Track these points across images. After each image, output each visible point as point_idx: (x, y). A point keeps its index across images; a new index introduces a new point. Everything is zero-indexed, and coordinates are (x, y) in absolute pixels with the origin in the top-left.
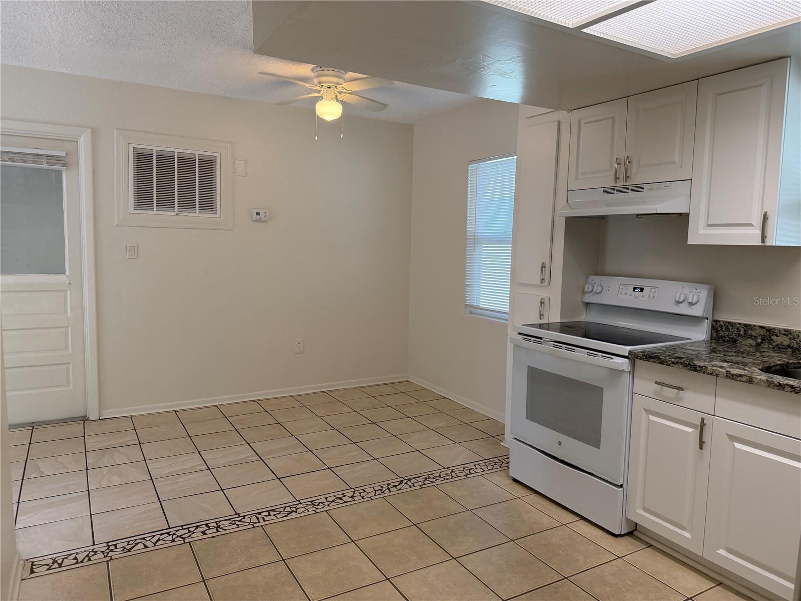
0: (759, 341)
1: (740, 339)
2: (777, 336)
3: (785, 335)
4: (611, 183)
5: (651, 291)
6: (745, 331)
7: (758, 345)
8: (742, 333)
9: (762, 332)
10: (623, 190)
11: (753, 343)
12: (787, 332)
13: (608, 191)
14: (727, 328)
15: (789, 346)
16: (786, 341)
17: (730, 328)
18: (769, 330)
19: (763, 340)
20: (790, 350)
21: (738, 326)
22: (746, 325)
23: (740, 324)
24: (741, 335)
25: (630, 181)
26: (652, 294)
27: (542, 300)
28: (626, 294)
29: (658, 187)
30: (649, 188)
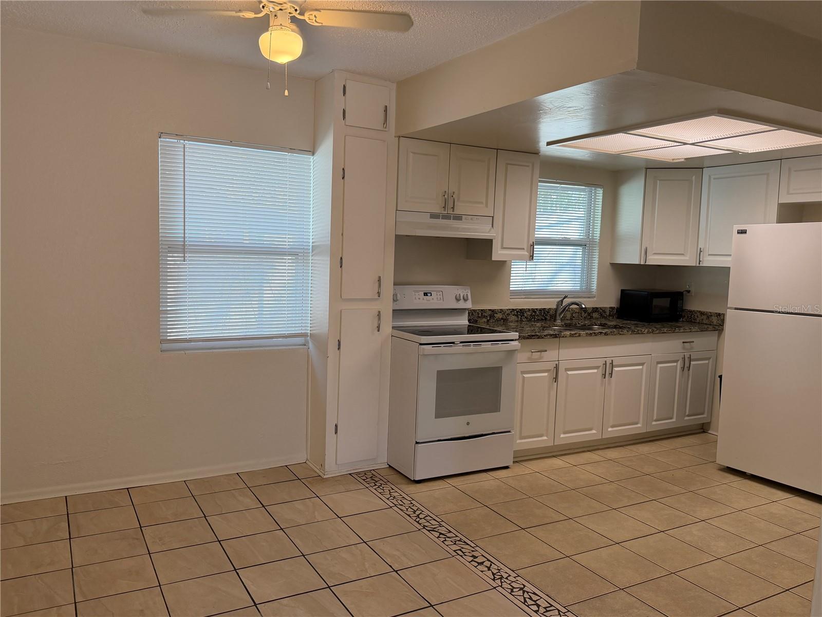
0: (489, 318)
1: (479, 320)
2: (497, 314)
4: (437, 210)
5: (437, 295)
6: (482, 314)
7: (488, 321)
8: (480, 315)
9: (490, 313)
10: (447, 217)
11: (486, 320)
13: (434, 216)
14: (472, 314)
15: (502, 319)
16: (499, 316)
17: (474, 313)
18: (493, 311)
20: (502, 321)
21: (478, 311)
22: (482, 310)
23: (479, 310)
24: (479, 317)
25: (453, 211)
26: (439, 297)
27: (379, 312)
28: (419, 299)
29: (472, 219)
30: (466, 219)
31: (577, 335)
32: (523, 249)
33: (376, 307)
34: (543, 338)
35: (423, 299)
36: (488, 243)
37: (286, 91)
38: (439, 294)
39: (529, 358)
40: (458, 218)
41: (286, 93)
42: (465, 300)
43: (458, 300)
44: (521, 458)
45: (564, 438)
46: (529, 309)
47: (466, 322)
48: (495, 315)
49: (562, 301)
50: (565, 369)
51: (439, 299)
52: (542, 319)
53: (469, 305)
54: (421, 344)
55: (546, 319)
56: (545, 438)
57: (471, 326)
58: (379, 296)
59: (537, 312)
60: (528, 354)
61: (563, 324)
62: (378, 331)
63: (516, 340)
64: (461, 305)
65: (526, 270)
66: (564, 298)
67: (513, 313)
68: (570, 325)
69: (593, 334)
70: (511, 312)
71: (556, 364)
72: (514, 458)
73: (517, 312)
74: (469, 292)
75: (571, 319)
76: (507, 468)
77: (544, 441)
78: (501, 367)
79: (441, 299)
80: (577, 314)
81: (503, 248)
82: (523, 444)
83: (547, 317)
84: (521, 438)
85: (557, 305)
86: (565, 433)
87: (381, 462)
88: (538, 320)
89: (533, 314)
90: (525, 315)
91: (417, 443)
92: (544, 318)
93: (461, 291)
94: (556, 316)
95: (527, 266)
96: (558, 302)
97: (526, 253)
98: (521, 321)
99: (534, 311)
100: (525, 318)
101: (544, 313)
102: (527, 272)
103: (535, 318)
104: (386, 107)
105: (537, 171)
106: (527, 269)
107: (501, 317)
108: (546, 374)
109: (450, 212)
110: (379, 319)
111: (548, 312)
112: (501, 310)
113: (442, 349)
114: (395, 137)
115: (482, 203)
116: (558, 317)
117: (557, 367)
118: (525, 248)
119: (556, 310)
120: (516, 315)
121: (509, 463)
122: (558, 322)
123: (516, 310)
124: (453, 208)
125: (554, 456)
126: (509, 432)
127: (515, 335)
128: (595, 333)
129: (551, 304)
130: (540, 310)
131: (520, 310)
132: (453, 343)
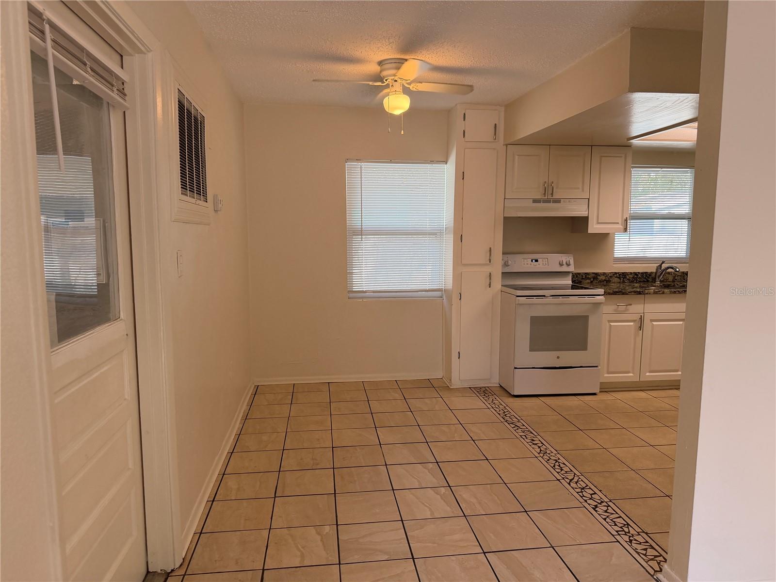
0: (592, 280)
1: (583, 281)
3: (603, 275)
4: (538, 196)
5: (543, 261)
6: (586, 276)
7: (592, 282)
8: (584, 277)
9: (593, 275)
10: (547, 201)
11: (589, 281)
12: (604, 274)
13: (535, 201)
14: (577, 276)
15: (605, 280)
16: (603, 278)
18: (596, 274)
19: (594, 279)
22: (586, 273)
23: (582, 273)
24: (583, 279)
25: (552, 196)
26: (544, 262)
27: (490, 273)
28: (527, 264)
29: (569, 201)
30: (564, 201)
31: (661, 292)
32: (618, 223)
33: (488, 269)
34: (627, 294)
35: (531, 264)
36: (585, 220)
37: (402, 131)
38: (544, 260)
39: (615, 310)
40: (558, 201)
41: (402, 133)
42: (568, 265)
43: (561, 265)
44: (607, 388)
45: (649, 376)
46: (631, 273)
47: (570, 282)
48: (598, 277)
49: (661, 266)
50: (651, 320)
51: (544, 264)
52: (644, 281)
53: (571, 269)
54: (517, 296)
55: (648, 281)
56: (632, 375)
57: (574, 285)
58: (490, 262)
59: (639, 275)
60: (615, 307)
61: (662, 284)
62: (490, 287)
63: (602, 295)
64: (565, 269)
65: (629, 241)
66: (663, 263)
67: (616, 276)
68: (669, 286)
69: (677, 292)
70: (614, 275)
71: (641, 316)
72: (600, 388)
73: (620, 275)
74: (573, 259)
75: (673, 281)
76: (595, 394)
77: (630, 377)
78: (588, 316)
79: (546, 264)
80: (679, 277)
81: (598, 223)
82: (608, 377)
83: (649, 279)
84: (608, 373)
85: (657, 269)
86: (650, 372)
87: (495, 382)
88: (640, 281)
89: (635, 276)
90: (628, 277)
91: (515, 368)
92: (645, 280)
93: (564, 258)
94: (655, 278)
95: (631, 237)
96: (657, 267)
97: (621, 227)
98: (624, 282)
99: (635, 274)
100: (628, 279)
101: (646, 276)
102: (630, 242)
103: (637, 280)
104: (496, 124)
105: (630, 159)
106: (631, 240)
107: (604, 279)
108: (632, 324)
109: (550, 197)
110: (490, 279)
111: (650, 275)
112: (604, 273)
113: (535, 300)
114: (504, 145)
115: (578, 188)
116: (657, 279)
117: (641, 319)
118: (620, 223)
119: (656, 273)
120: (618, 278)
121: (597, 391)
122: (658, 283)
123: (618, 273)
124: (552, 194)
125: (641, 390)
126: (597, 367)
127: (601, 291)
128: (679, 291)
129: (652, 268)
130: (642, 273)
131: (622, 273)
132: (544, 296)
